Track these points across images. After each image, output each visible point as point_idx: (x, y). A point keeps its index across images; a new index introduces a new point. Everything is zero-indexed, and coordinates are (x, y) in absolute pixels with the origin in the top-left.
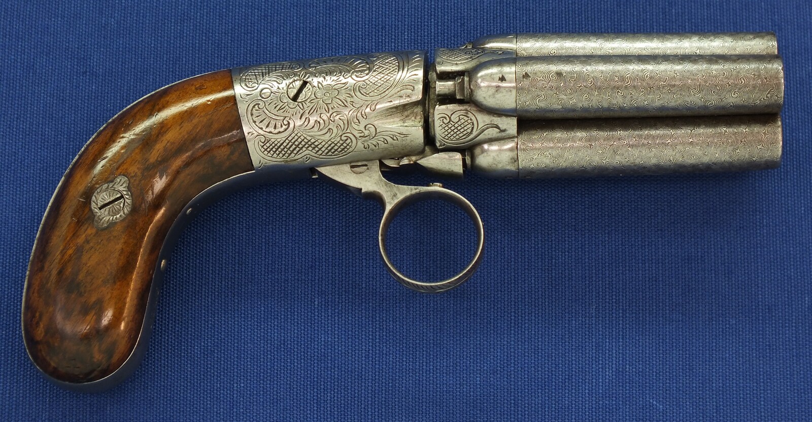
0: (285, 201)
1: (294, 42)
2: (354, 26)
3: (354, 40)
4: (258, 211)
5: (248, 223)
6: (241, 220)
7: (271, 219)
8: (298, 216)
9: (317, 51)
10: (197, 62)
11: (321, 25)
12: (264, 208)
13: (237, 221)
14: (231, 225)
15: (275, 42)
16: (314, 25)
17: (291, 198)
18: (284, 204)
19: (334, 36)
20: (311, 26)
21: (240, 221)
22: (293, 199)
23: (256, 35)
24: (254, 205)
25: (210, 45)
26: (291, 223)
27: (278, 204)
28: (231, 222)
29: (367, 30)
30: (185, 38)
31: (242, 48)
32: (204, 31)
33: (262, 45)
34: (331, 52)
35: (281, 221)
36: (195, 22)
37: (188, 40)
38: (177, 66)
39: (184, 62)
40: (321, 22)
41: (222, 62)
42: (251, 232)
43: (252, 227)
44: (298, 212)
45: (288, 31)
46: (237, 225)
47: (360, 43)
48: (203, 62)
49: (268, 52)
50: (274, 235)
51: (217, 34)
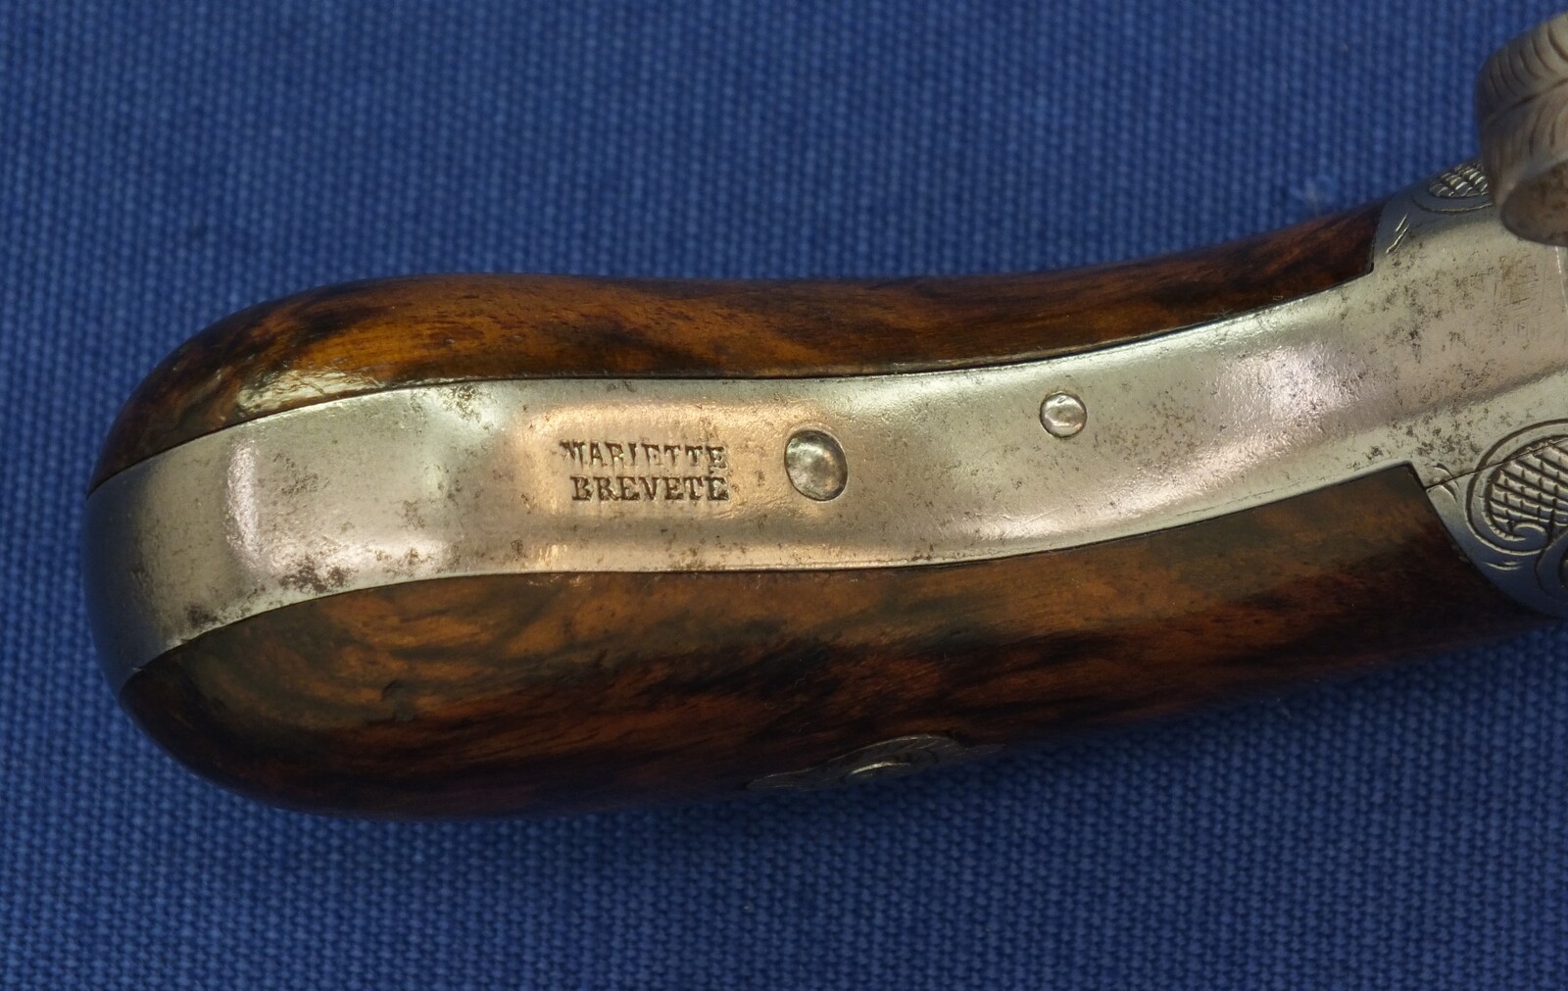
0: (1060, 818)
1: (1125, 122)
2: (1382, 57)
3: (1380, 117)
4: (940, 859)
5: (893, 912)
6: (866, 896)
7: (996, 893)
8: (1114, 881)
9: (1223, 164)
10: (694, 196)
11: (1242, 51)
12: (971, 846)
13: (850, 904)
14: (820, 917)
15: (1040, 118)
16: (1213, 49)
17: (1091, 804)
18: (1059, 833)
19: (1297, 99)
20: (1199, 55)
21: (858, 900)
22: (1096, 812)
23: (958, 83)
24: (928, 834)
25: (755, 122)
26: (1082, 913)
27: (1030, 832)
28: (821, 902)
29: (1439, 74)
30: (644, 89)
31: (897, 142)
32: (732, 61)
33: (984, 129)
34: (1280, 167)
35: (1039, 903)
36: (691, 22)
37: (658, 97)
38: (608, 211)
39: (637, 195)
40: (1242, 36)
41: (808, 200)
42: (904, 952)
43: (912, 930)
44: (1114, 866)
45: (1099, 74)
46: (848, 919)
47: (1409, 134)
48: (723, 198)
49: (1011, 162)
50: (1006, 965)
51: (787, 78)
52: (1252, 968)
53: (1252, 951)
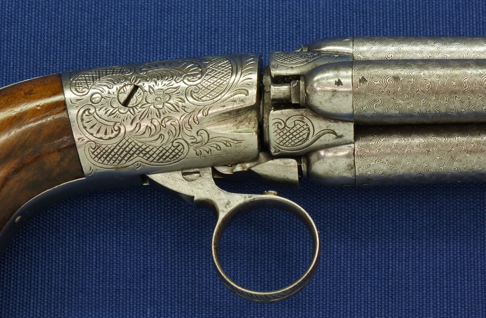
0: (115, 209)
1: (125, 46)
2: (186, 28)
3: (185, 43)
4: (88, 219)
5: (78, 232)
6: (71, 228)
7: (102, 227)
8: (129, 224)
9: (148, 55)
10: (25, 66)
11: (152, 28)
12: (95, 216)
13: (67, 230)
14: (61, 234)
15: (105, 46)
16: (145, 28)
17: (122, 206)
18: (115, 213)
19: (166, 39)
20: (142, 29)
21: (70, 229)
22: (124, 208)
23: (86, 38)
24: (85, 213)
25: (39, 48)
26: (122, 231)
27: (109, 212)
28: (61, 230)
29: (199, 32)
30: (12, 41)
31: (72, 52)
32: (33, 34)
33: (92, 48)
34: (162, 55)
35: (112, 229)
36: (23, 25)
37: (16, 43)
38: (5, 70)
39: (11, 66)
40: (152, 25)
41: (51, 66)
42: (81, 241)
43: (82, 236)
44: (129, 220)
45: (119, 34)
46: (67, 233)
47: (192, 46)
48: (32, 66)
49: (98, 56)
50: (105, 244)
51: (46, 38)
52: (163, 244)
53: (162, 240)
